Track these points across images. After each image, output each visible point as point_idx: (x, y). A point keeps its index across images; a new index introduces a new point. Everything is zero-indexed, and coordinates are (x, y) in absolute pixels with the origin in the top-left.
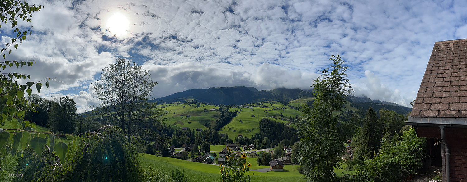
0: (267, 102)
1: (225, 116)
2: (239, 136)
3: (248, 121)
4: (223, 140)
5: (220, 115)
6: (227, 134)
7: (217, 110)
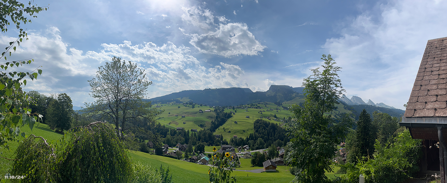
0: (262, 103)
1: (220, 117)
2: (234, 137)
3: (243, 122)
4: (218, 141)
5: (215, 116)
6: (221, 135)
7: (212, 111)
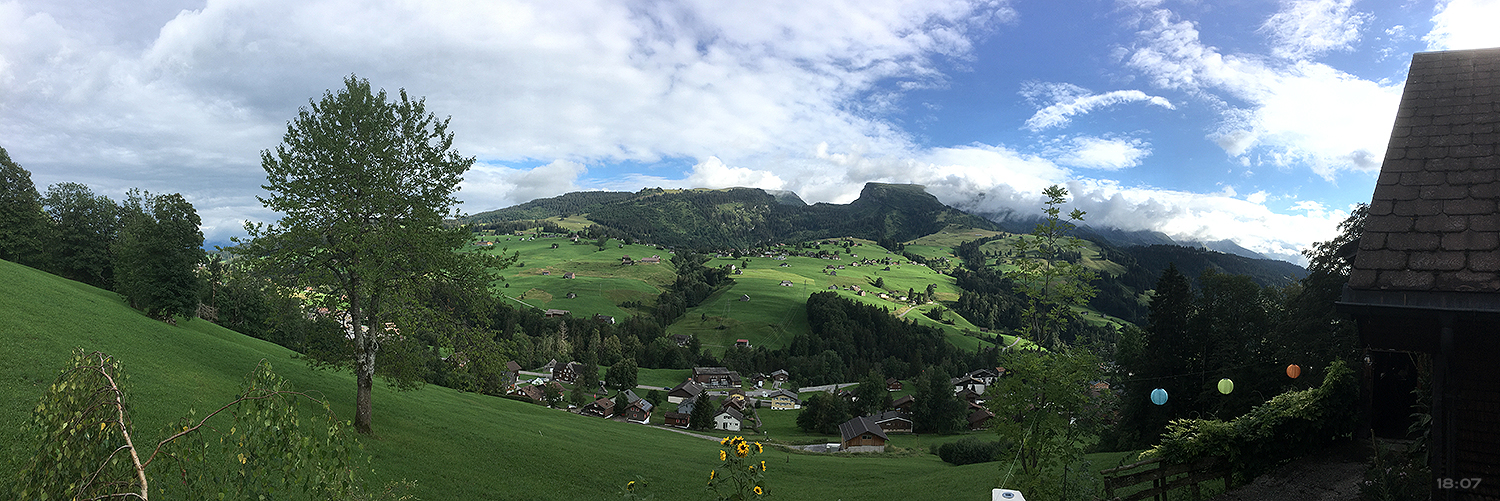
0: (835, 240)
1: (689, 282)
2: (739, 343)
3: (768, 297)
5: (675, 278)
6: (695, 335)
7: (665, 261)
